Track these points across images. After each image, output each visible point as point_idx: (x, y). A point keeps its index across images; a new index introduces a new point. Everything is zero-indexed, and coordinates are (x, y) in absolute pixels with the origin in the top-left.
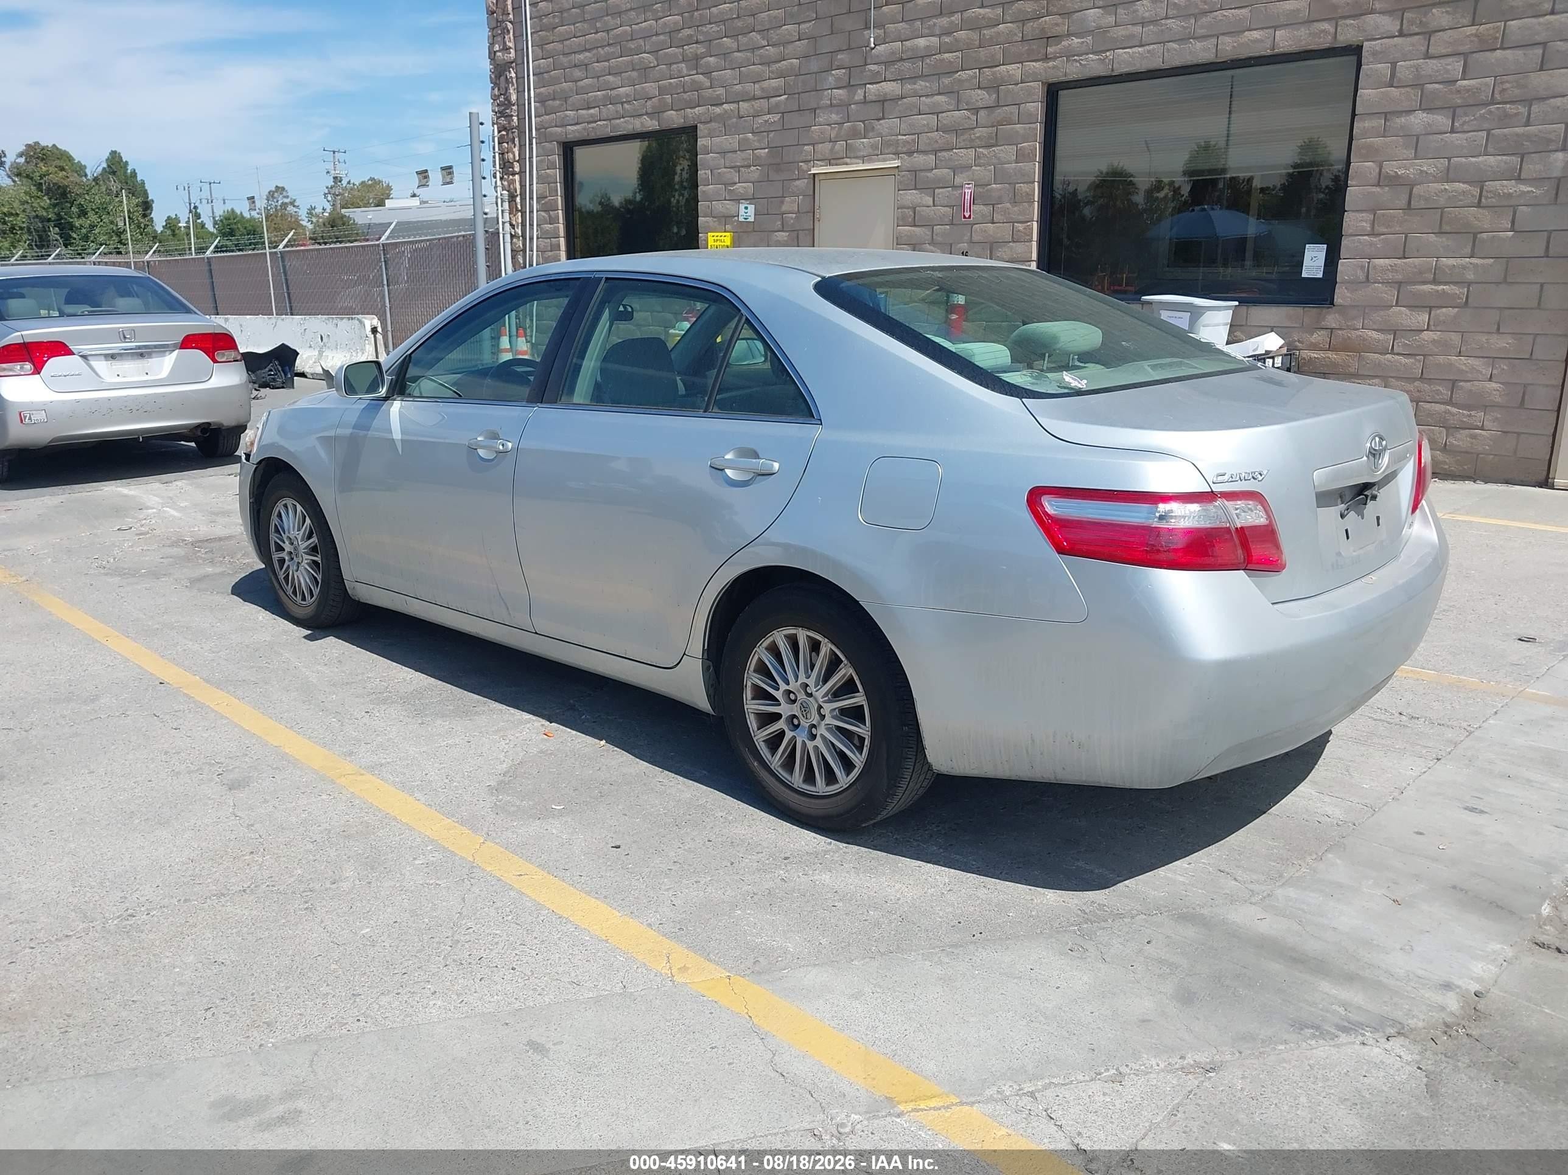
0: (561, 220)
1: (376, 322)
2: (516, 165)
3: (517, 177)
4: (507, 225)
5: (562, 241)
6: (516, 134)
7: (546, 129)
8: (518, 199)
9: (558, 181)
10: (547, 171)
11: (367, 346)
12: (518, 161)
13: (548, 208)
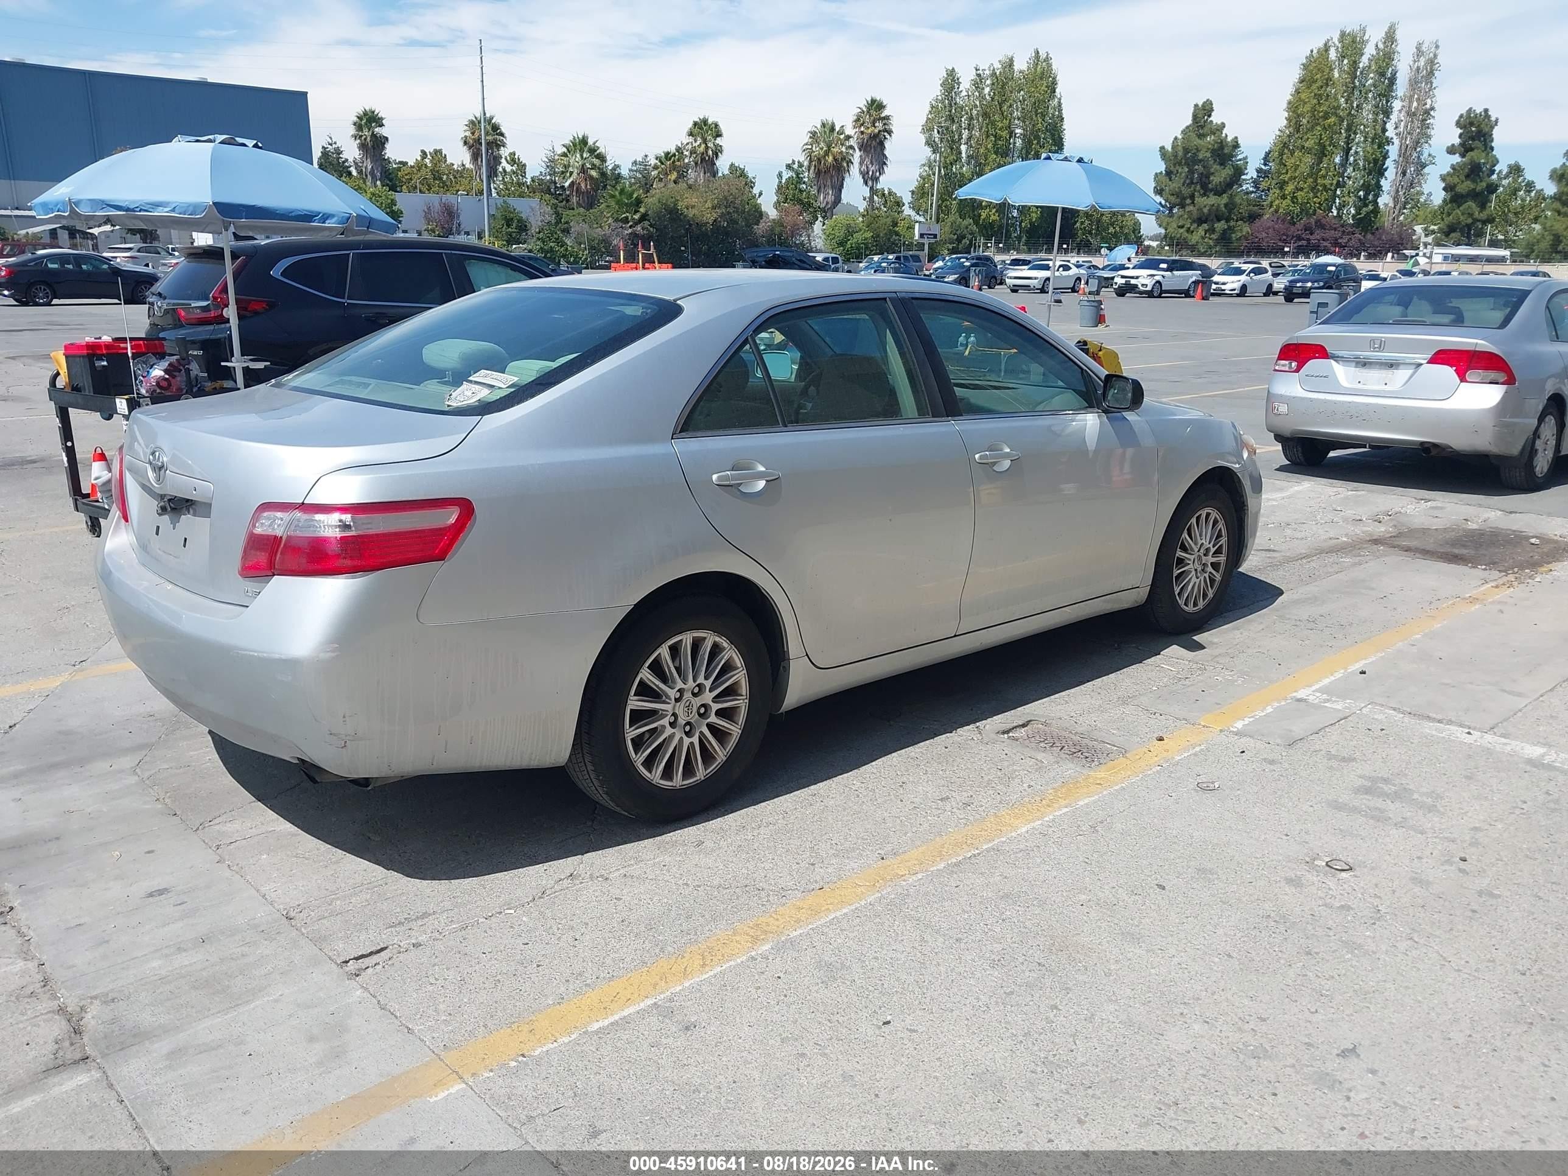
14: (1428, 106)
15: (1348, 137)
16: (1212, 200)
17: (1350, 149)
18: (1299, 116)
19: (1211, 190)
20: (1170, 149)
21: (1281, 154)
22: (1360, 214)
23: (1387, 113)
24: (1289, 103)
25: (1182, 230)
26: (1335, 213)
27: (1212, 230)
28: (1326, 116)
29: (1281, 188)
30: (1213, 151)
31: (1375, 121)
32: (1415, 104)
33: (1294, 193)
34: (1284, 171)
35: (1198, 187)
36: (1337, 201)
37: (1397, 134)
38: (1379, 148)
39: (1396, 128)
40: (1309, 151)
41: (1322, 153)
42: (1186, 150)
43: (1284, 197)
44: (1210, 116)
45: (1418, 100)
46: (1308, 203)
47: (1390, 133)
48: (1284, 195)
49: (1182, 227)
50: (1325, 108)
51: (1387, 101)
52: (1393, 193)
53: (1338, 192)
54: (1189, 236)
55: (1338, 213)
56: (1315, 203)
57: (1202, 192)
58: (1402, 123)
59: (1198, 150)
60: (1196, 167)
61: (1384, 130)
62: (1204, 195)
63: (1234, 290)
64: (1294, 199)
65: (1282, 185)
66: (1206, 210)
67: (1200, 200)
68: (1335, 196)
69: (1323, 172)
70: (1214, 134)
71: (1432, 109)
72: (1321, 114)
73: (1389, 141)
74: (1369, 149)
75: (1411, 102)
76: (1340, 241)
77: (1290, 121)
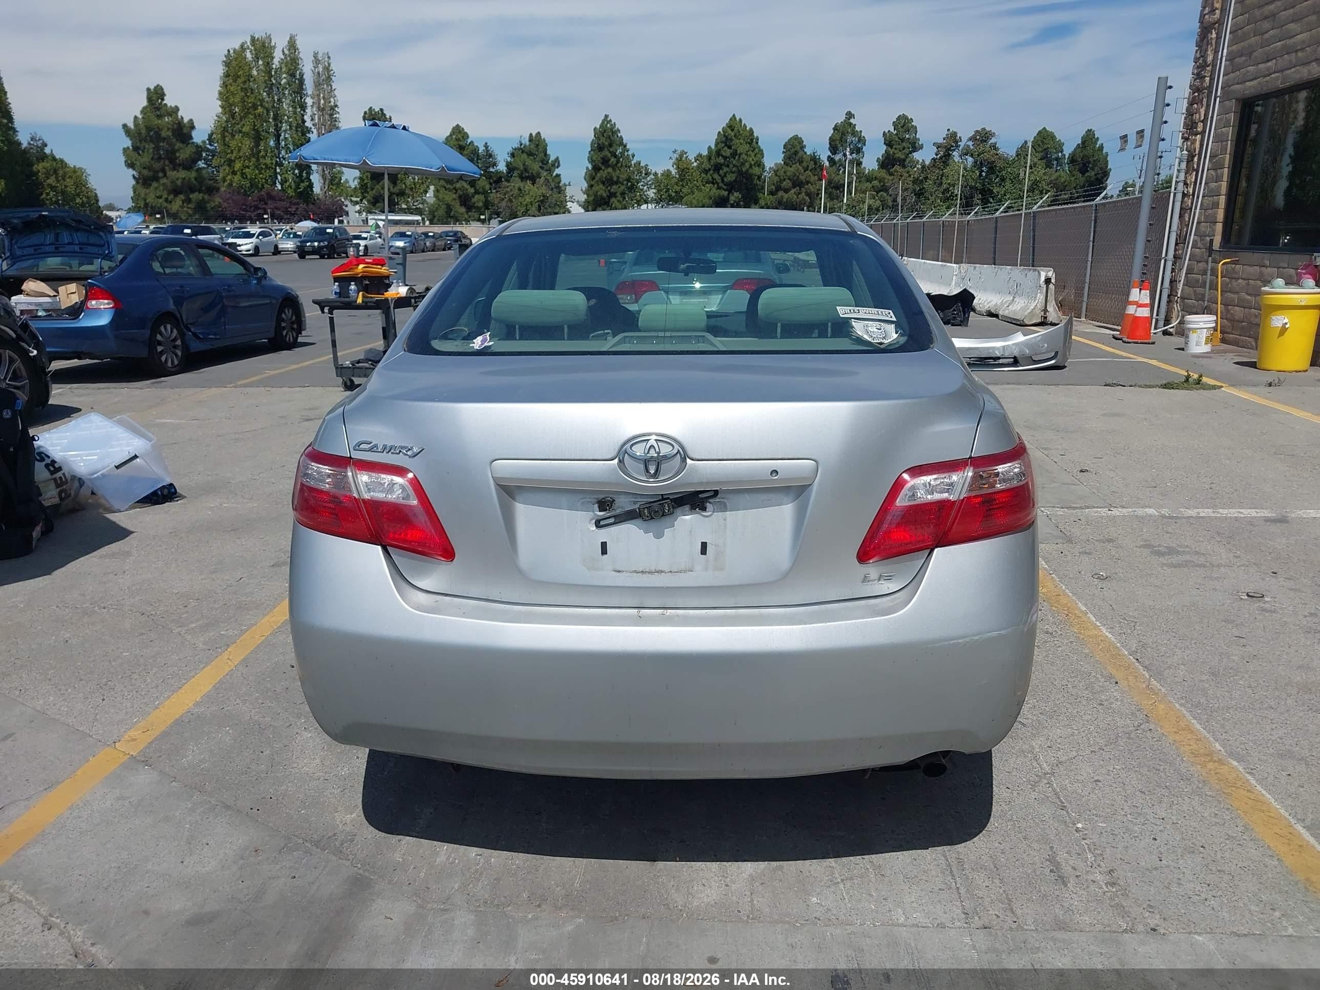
0: (1225, 178)
1: (1051, 274)
2: (1200, 125)
3: (1199, 137)
4: (1181, 185)
5: (1222, 200)
6: (1206, 94)
7: (1229, 87)
8: (1196, 159)
9: (1230, 139)
10: (1223, 129)
11: (1039, 295)
12: (1202, 121)
13: (1216, 166)
14: (332, 104)
15: (276, 125)
16: (182, 174)
17: (280, 135)
18: (231, 105)
19: (180, 165)
20: (132, 127)
21: (224, 137)
22: (300, 188)
23: (303, 107)
24: (220, 93)
25: (161, 201)
26: (279, 187)
27: (189, 201)
28: (255, 107)
29: (229, 165)
30: (174, 131)
31: (295, 113)
32: (322, 102)
33: (242, 170)
34: (229, 151)
35: (167, 162)
36: (279, 177)
37: (313, 125)
38: (302, 135)
39: (312, 120)
40: (246, 135)
41: (258, 138)
42: (148, 129)
43: (234, 173)
44: (163, 99)
45: (324, 98)
46: (255, 178)
47: (308, 124)
48: (234, 171)
49: (160, 197)
50: (252, 100)
51: (301, 98)
52: (320, 172)
53: (278, 170)
54: (169, 206)
55: (282, 187)
56: (261, 179)
57: (171, 166)
58: (316, 116)
59: (160, 129)
60: (161, 144)
61: (304, 121)
62: (174, 169)
63: (249, 250)
64: (243, 175)
65: (230, 163)
66: (179, 183)
67: (172, 174)
68: (276, 173)
69: (262, 153)
70: (171, 116)
71: (336, 106)
72: (250, 105)
73: (309, 131)
74: (295, 136)
75: (319, 100)
76: (289, 209)
77: (225, 109)
